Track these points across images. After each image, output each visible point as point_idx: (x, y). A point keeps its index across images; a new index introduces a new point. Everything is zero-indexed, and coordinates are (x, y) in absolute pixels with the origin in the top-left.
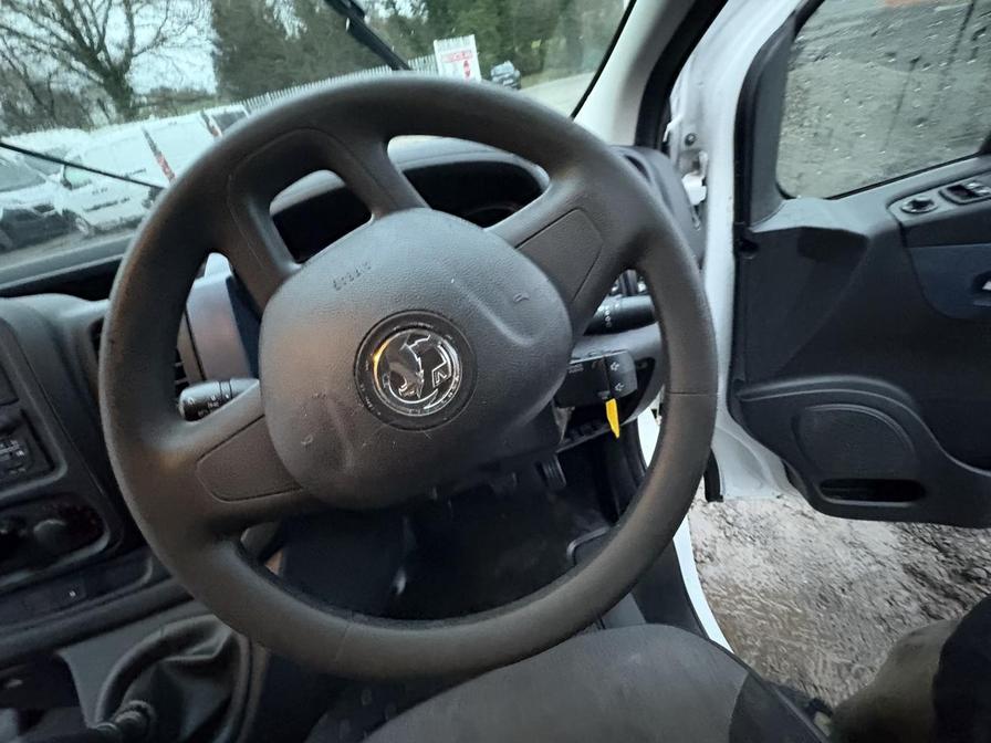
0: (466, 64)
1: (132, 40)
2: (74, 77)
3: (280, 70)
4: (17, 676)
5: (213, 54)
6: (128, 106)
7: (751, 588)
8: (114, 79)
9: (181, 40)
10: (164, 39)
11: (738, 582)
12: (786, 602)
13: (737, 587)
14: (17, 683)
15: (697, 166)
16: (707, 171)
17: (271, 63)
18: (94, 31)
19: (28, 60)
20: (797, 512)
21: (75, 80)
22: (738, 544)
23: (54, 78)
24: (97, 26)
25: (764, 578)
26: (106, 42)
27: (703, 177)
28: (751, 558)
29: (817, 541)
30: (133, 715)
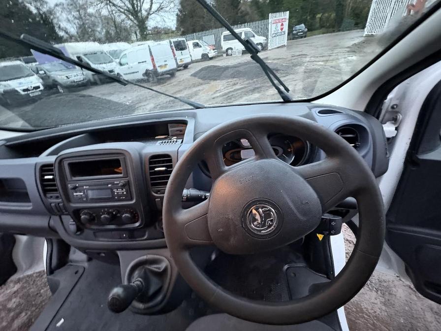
0: (282, 25)
1: (150, 9)
2: (129, 22)
3: (202, 23)
4: (104, 253)
5: (177, 15)
6: (144, 35)
7: (369, 313)
8: (142, 23)
9: (167, 9)
10: (162, 9)
11: (363, 307)
12: (388, 328)
13: (362, 310)
14: (104, 255)
15: (394, 120)
16: (400, 124)
17: (199, 20)
18: (139, 5)
19: (116, 15)
20: (407, 285)
21: (129, 23)
22: (368, 289)
23: (123, 23)
24: (140, 3)
25: (378, 311)
26: (142, 9)
27: (396, 126)
28: (373, 298)
29: (416, 304)
30: (138, 283)
